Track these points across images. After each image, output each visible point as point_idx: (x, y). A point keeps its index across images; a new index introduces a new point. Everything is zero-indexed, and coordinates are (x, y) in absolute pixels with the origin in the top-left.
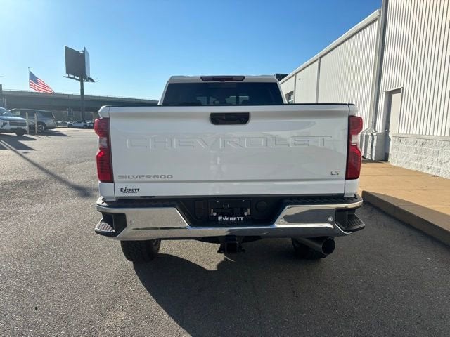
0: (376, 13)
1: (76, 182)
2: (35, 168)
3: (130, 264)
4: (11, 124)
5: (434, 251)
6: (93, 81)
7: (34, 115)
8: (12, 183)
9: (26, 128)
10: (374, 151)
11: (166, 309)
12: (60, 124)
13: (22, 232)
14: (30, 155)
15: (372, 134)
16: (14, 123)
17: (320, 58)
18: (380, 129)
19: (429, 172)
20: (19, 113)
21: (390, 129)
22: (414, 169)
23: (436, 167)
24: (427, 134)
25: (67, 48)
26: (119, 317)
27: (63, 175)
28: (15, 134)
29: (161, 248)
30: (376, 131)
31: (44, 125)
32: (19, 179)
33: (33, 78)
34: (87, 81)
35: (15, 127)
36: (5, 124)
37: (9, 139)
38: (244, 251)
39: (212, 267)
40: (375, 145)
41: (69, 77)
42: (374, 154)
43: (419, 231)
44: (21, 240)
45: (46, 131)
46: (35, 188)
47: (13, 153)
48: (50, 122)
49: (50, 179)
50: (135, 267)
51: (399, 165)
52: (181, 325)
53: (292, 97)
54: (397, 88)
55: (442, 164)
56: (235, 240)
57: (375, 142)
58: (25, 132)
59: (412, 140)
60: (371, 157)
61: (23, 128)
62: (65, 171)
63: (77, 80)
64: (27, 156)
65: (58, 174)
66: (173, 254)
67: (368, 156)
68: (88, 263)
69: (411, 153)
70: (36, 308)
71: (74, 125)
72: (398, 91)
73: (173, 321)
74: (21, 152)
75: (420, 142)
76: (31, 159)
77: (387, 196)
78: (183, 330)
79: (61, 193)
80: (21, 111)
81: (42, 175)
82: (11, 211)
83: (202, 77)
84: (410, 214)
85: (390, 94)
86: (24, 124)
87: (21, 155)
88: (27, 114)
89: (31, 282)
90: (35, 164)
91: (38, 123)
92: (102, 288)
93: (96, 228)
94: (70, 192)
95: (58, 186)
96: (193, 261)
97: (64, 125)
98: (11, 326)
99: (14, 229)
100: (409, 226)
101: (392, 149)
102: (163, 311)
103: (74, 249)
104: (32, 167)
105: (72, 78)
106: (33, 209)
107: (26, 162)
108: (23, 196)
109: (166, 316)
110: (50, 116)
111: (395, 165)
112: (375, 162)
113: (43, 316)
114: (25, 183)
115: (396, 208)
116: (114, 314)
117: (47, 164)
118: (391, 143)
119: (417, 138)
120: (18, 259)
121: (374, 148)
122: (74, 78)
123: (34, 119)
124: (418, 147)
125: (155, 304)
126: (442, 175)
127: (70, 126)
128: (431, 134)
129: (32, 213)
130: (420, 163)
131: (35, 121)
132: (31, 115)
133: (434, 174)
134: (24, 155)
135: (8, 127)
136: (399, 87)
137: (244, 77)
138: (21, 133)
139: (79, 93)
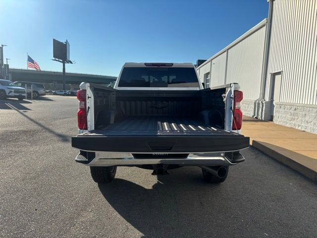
0: (264, 21)
1: (59, 132)
2: (32, 122)
3: (96, 185)
4: (15, 92)
5: (296, 179)
6: (71, 63)
7: (30, 86)
8: (16, 132)
9: (25, 95)
10: (263, 114)
11: (118, 212)
12: (47, 93)
13: (25, 164)
14: (28, 113)
15: (262, 102)
16: (17, 91)
17: (228, 49)
18: (267, 99)
19: (300, 128)
20: (20, 84)
21: (274, 99)
22: (289, 126)
23: (304, 125)
24: (298, 102)
25: (54, 40)
26: (89, 216)
27: (51, 127)
28: (17, 99)
29: (116, 175)
30: (265, 100)
31: (37, 93)
32: (21, 129)
33: (30, 60)
34: (68, 63)
35: (18, 94)
36: (11, 92)
37: (13, 102)
38: (168, 174)
39: (149, 187)
40: (264, 109)
41: (55, 60)
42: (263, 116)
43: (287, 166)
44: (25, 168)
45: (38, 97)
46: (33, 135)
47: (16, 112)
48: (41, 91)
49: (42, 130)
50: (99, 186)
51: (280, 124)
52: (128, 221)
53: (209, 76)
54: (278, 71)
55: (308, 123)
56: (163, 167)
57: (264, 108)
58: (24, 97)
59: (289, 107)
60: (262, 118)
61: (23, 95)
62: (52, 125)
63: (60, 62)
64: (26, 114)
65: (48, 127)
66: (124, 179)
67: (259, 117)
68: (68, 183)
69: (288, 116)
70: (36, 210)
71: (58, 93)
72: (279, 73)
73: (123, 219)
74: (21, 111)
75: (293, 108)
76: (29, 116)
77: (269, 144)
78: (129, 224)
79: (50, 139)
80: (22, 83)
81: (36, 127)
82: (17, 150)
83: (145, 64)
84: (282, 156)
85: (274, 75)
86: (24, 92)
87: (21, 113)
88: (26, 85)
89: (32, 194)
90: (31, 120)
91: (33, 92)
92: (78, 199)
93: (76, 159)
94: (56, 138)
95: (48, 134)
96: (137, 183)
97: (51, 93)
98: (21, 220)
99: (19, 162)
100: (281, 163)
101: (276, 112)
102: (117, 213)
103: (59, 175)
104: (29, 121)
105: (57, 60)
106: (32, 149)
107: (26, 118)
108: (24, 140)
109: (119, 216)
110: (41, 86)
111: (277, 123)
112: (264, 121)
113: (40, 214)
114: (25, 132)
115: (273, 152)
116: (85, 214)
117: (40, 120)
118: (275, 108)
119: (291, 105)
120: (23, 180)
121: (264, 112)
122: (59, 61)
123: (30, 88)
124: (292, 111)
125: (112, 209)
126: (308, 130)
127: (55, 94)
128: (301, 103)
129: (31, 151)
130: (293, 123)
131: (31, 90)
132: (29, 86)
133: (303, 130)
134: (24, 113)
135: (13, 94)
136: (280, 71)
137: (173, 64)
138: (21, 98)
139: (62, 71)
